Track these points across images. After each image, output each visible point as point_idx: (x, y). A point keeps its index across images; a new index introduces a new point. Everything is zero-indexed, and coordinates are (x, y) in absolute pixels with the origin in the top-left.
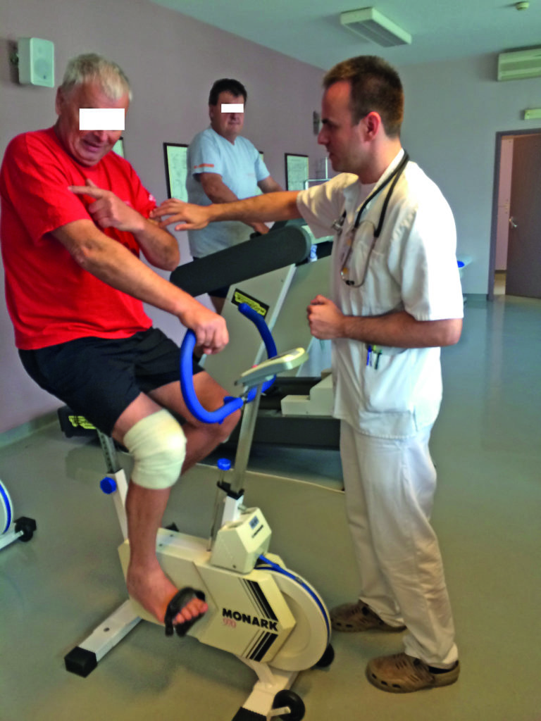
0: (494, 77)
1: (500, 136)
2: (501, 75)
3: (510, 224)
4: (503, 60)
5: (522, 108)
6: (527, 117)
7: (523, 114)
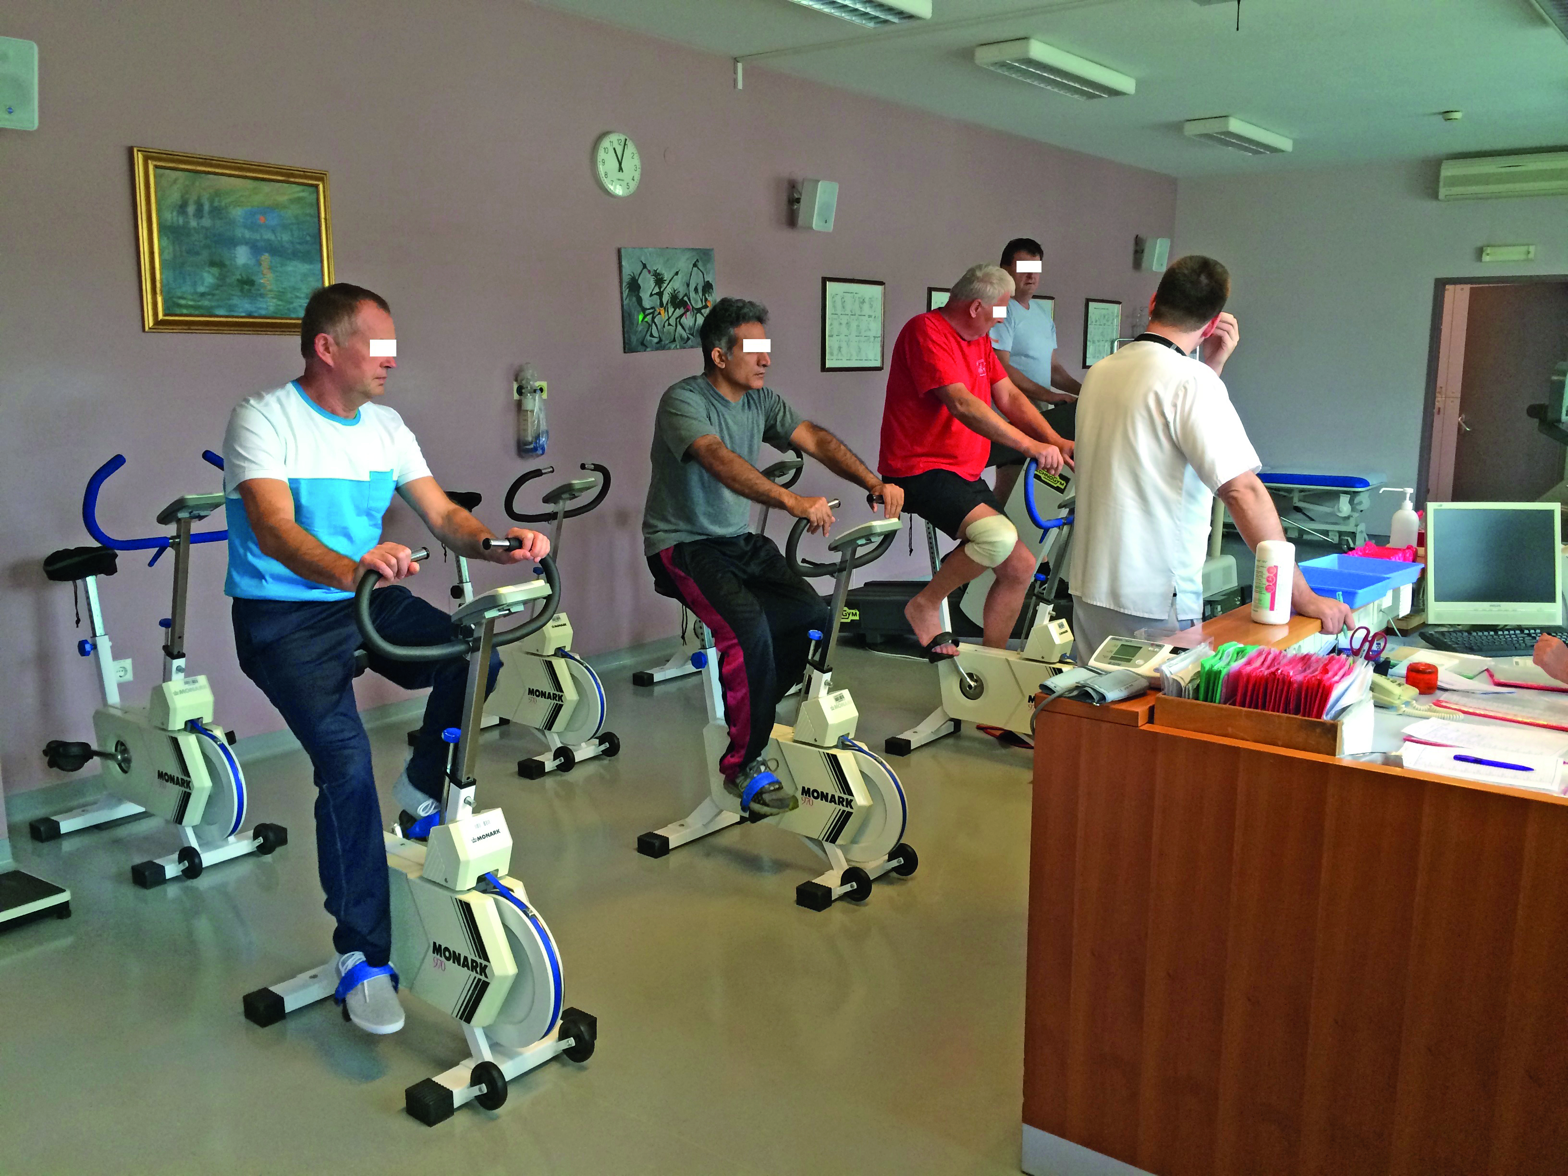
0: (1435, 196)
1: (1441, 285)
2: (1443, 192)
3: (1459, 424)
4: (1448, 171)
5: (1479, 244)
6: (1486, 258)
7: (1480, 252)
